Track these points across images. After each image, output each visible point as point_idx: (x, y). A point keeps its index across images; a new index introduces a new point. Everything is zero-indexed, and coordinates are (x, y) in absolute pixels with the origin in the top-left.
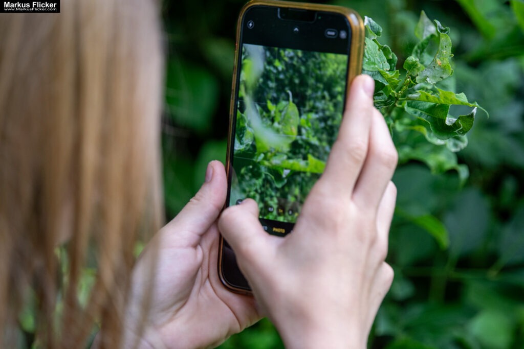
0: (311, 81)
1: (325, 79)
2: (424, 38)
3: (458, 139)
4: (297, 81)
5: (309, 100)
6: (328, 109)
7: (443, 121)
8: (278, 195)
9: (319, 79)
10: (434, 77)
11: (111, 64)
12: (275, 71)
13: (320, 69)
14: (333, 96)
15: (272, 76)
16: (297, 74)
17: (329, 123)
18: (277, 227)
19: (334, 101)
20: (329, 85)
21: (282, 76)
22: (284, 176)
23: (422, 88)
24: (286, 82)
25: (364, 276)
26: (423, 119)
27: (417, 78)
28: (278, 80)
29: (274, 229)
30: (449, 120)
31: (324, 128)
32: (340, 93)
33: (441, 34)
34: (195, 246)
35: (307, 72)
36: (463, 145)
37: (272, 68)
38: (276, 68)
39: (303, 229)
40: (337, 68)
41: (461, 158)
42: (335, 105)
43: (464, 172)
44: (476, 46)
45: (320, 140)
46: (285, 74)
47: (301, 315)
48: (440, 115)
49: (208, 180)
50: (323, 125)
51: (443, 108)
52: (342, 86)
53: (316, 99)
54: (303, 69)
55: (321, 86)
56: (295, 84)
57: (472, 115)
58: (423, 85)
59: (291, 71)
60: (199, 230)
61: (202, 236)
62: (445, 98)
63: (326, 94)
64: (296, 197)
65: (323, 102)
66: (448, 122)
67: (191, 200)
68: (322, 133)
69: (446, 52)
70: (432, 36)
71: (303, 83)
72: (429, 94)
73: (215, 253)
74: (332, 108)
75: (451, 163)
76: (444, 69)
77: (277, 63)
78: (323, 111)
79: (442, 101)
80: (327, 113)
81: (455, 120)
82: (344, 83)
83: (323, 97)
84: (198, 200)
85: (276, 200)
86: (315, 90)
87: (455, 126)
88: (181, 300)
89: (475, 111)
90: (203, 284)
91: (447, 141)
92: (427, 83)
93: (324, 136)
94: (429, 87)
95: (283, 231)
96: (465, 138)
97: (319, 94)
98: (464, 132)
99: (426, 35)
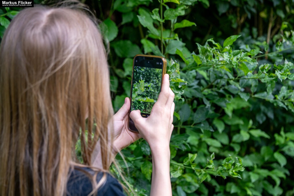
0: (152, 74)
1: (156, 73)
2: (172, 65)
3: (182, 91)
4: (148, 74)
5: (151, 79)
6: (157, 82)
7: (178, 87)
8: (144, 105)
9: (154, 74)
10: (175, 75)
11: (96, 74)
12: (142, 72)
13: (154, 71)
14: (158, 78)
15: (141, 73)
16: (148, 72)
17: (157, 85)
18: (144, 115)
19: (158, 79)
20: (157, 75)
21: (144, 73)
22: (141, 102)
23: (172, 78)
24: (145, 75)
25: (169, 127)
26: (173, 86)
27: (171, 76)
28: (142, 74)
29: (143, 115)
30: (180, 86)
31: (156, 87)
32: (160, 77)
33: (177, 64)
34: (122, 120)
35: (151, 72)
36: (183, 93)
37: (141, 71)
38: (142, 71)
39: (153, 115)
40: (159, 70)
41: (182, 96)
42: (159, 80)
43: (183, 100)
44: (185, 66)
45: (155, 90)
46: (145, 72)
47: (154, 137)
48: (177, 85)
49: (125, 102)
50: (155, 86)
51: (178, 83)
52: (160, 75)
53: (153, 79)
54: (150, 71)
55: (155, 75)
56: (148, 75)
57: (185, 85)
58: (172, 77)
59: (146, 72)
60: (123, 116)
61: (124, 117)
62: (179, 80)
63: (156, 77)
64: (149, 105)
65: (155, 80)
66: (179, 87)
67: (121, 108)
68: (155, 88)
69: (178, 68)
70: (174, 64)
71: (150, 75)
72: (174, 80)
73: (127, 122)
74: (158, 81)
75: (180, 98)
76: (178, 73)
77: (142, 70)
78: (156, 82)
79: (178, 81)
80: (157, 83)
81: (181, 86)
82: (161, 74)
83: (155, 78)
84: (123, 108)
85: (143, 106)
86: (153, 76)
87: (181, 88)
88: (119, 134)
89: (186, 84)
90: (124, 130)
91: (179, 92)
92: (174, 77)
93: (156, 89)
94: (174, 78)
95: (145, 116)
96: (183, 91)
97: (154, 78)
98: (183, 89)
99: (172, 64)
